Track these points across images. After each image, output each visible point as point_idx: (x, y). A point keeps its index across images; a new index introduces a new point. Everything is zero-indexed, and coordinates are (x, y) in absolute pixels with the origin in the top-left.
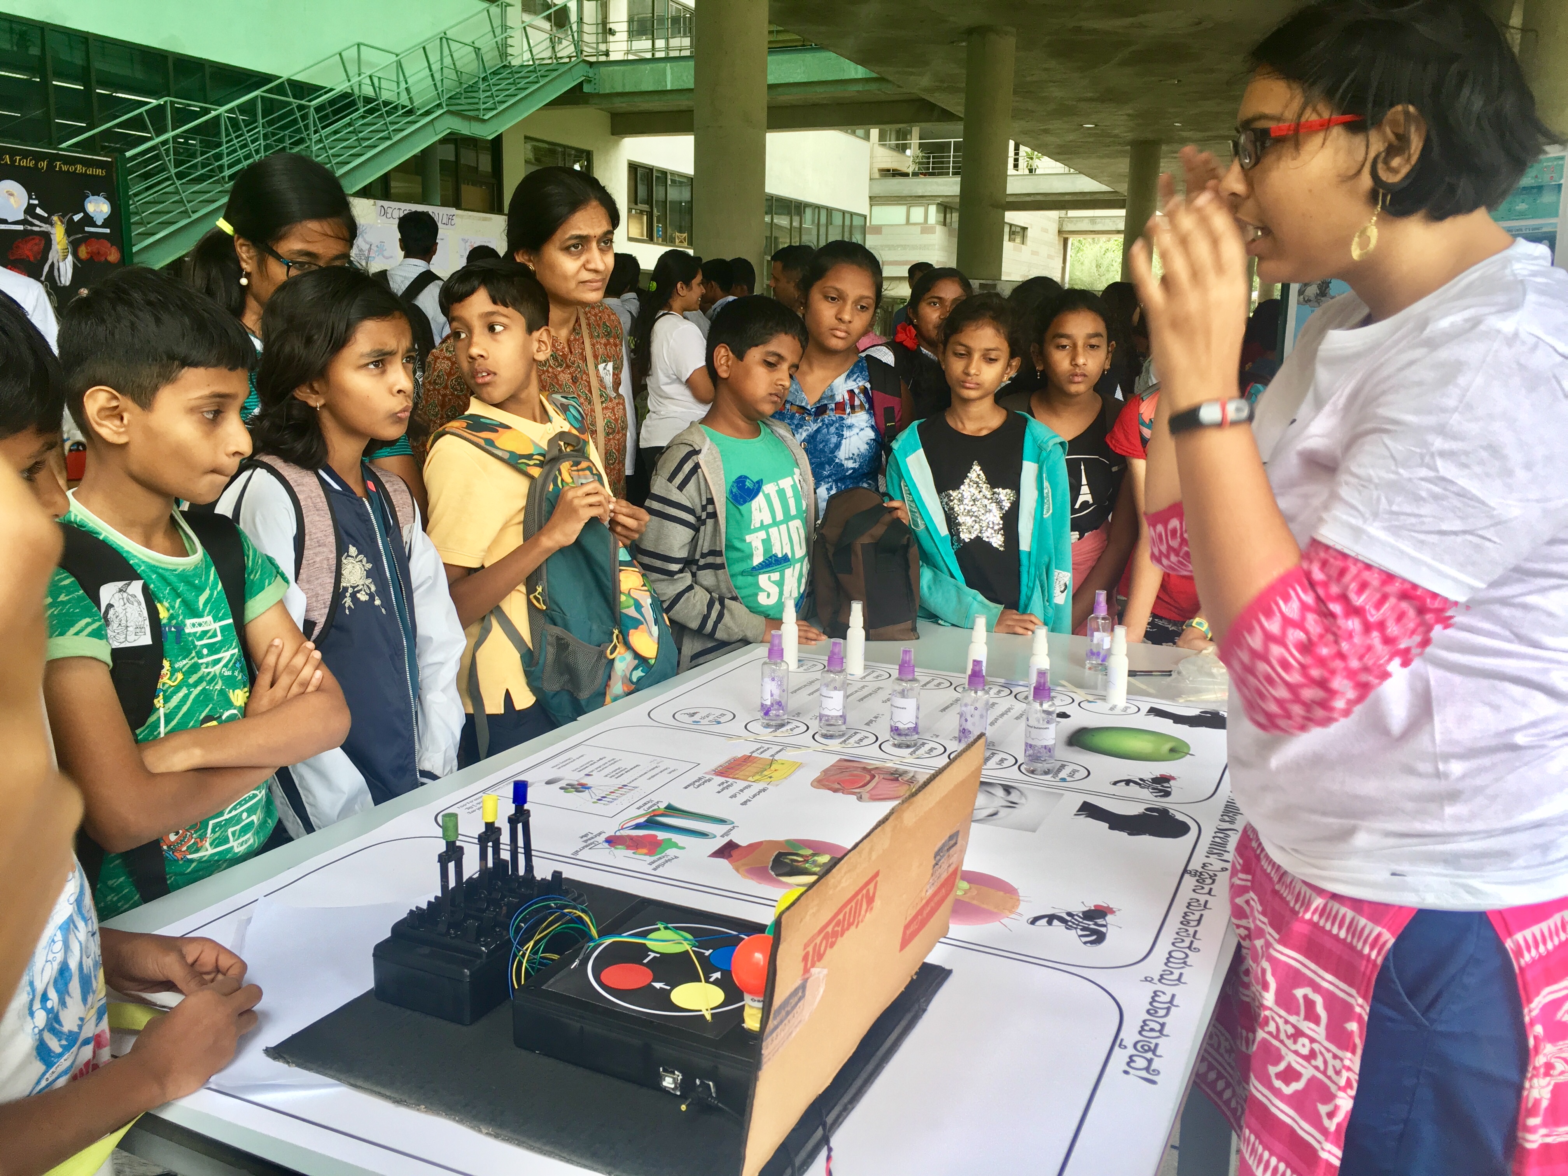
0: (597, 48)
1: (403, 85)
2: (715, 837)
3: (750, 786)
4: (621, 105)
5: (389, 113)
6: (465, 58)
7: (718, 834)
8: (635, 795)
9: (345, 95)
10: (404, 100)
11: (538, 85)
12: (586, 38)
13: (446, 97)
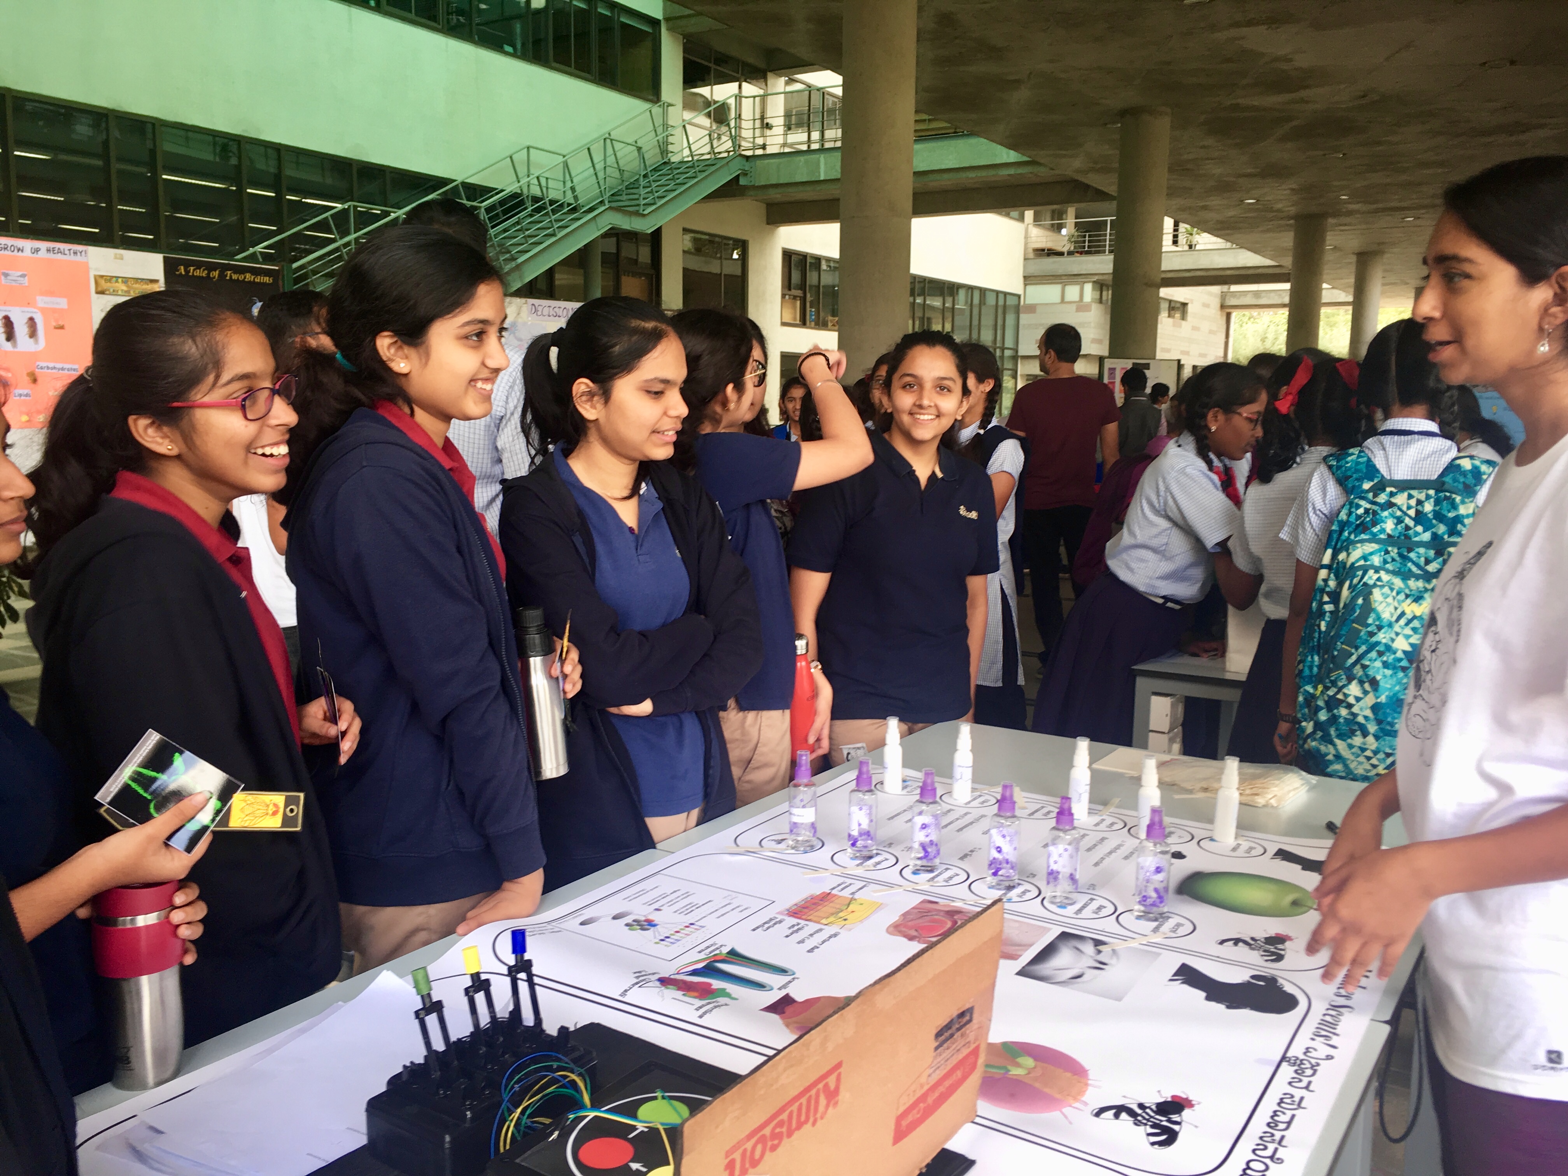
0: (754, 142)
1: (569, 184)
2: (772, 989)
3: (821, 930)
4: (776, 196)
5: (554, 211)
6: (627, 157)
7: (776, 986)
8: (697, 937)
9: (515, 196)
10: (569, 198)
11: (696, 180)
12: (744, 134)
13: (608, 194)
